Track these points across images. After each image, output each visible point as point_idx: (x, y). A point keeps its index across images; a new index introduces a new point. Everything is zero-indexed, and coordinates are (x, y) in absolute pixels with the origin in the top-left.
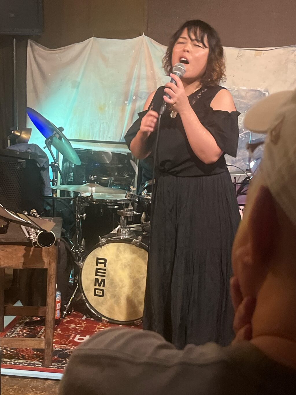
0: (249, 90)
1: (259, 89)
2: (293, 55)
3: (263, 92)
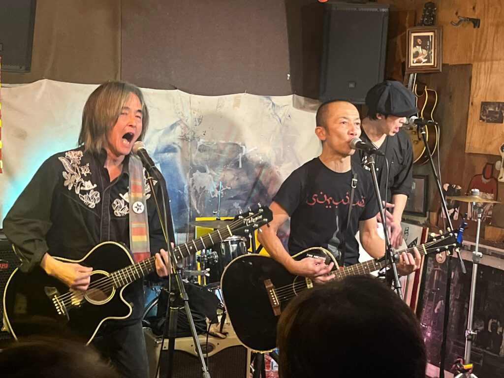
1: (237, 142)
2: (268, 108)
3: (241, 146)
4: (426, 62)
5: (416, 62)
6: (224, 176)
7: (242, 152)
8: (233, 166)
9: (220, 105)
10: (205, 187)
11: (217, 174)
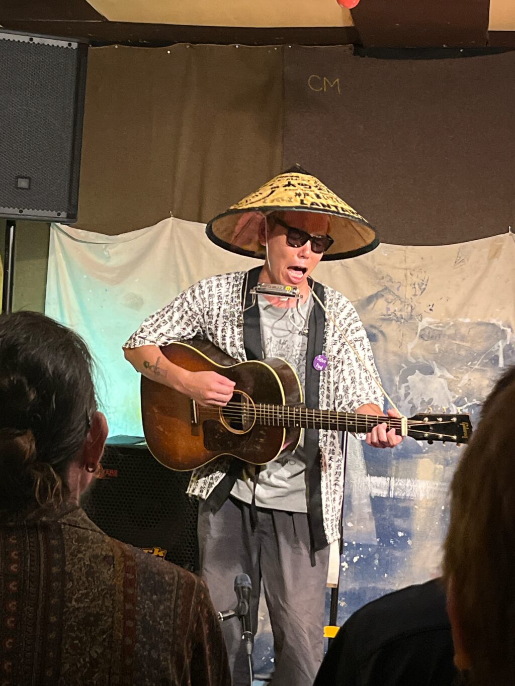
0: (474, 323)
3: (502, 328)
6: (469, 380)
7: (505, 338)
8: (486, 363)
9: (462, 258)
11: (455, 377)
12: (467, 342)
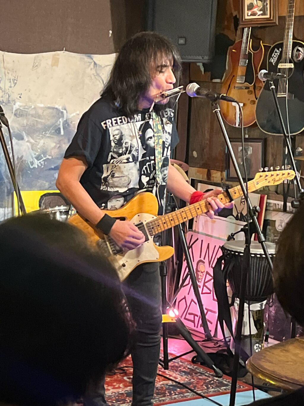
0: (46, 107)
1: (57, 106)
2: (89, 68)
3: (61, 110)
4: (262, 15)
5: (251, 15)
6: (44, 143)
7: (63, 117)
8: (54, 132)
9: (37, 64)
10: (22, 156)
11: (35, 141)
12: (42, 119)
